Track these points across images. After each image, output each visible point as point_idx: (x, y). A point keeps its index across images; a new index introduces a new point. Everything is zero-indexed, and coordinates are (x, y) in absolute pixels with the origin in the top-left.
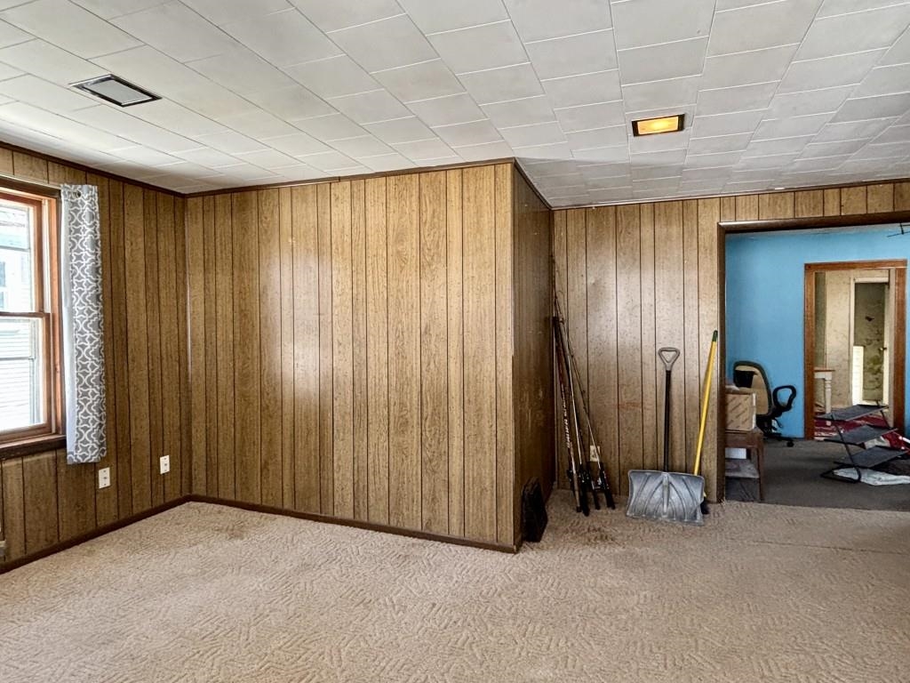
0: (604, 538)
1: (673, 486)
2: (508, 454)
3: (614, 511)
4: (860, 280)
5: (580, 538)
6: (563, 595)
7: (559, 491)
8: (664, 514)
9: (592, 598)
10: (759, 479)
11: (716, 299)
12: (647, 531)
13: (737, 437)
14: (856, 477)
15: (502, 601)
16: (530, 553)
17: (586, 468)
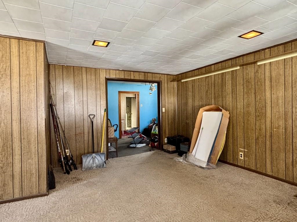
0: (78, 180)
1: (96, 158)
2: (43, 157)
3: (78, 170)
4: (127, 96)
5: (70, 182)
6: (74, 202)
7: (54, 168)
8: (94, 167)
9: (84, 200)
10: (116, 151)
11: (105, 99)
12: (91, 174)
13: (111, 140)
14: (135, 146)
15: (51, 214)
16: (54, 193)
17: (66, 158)
